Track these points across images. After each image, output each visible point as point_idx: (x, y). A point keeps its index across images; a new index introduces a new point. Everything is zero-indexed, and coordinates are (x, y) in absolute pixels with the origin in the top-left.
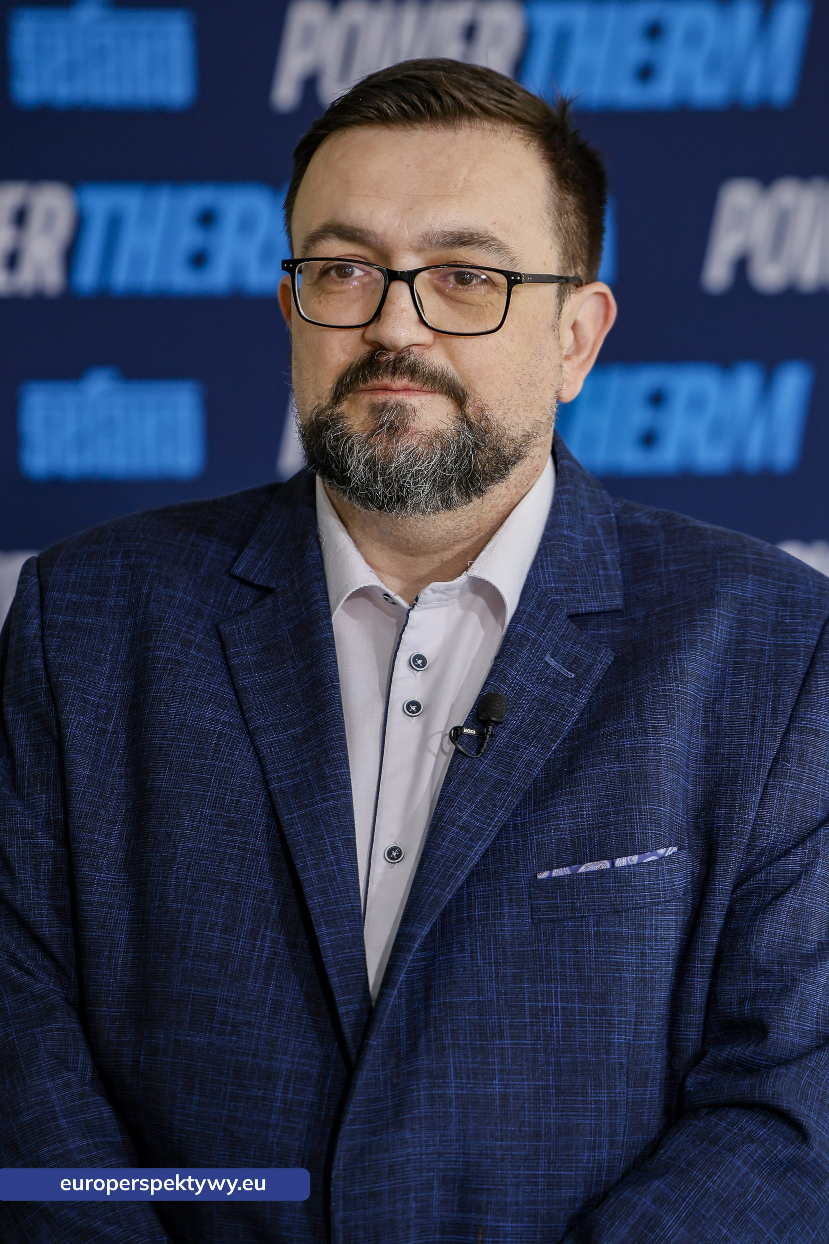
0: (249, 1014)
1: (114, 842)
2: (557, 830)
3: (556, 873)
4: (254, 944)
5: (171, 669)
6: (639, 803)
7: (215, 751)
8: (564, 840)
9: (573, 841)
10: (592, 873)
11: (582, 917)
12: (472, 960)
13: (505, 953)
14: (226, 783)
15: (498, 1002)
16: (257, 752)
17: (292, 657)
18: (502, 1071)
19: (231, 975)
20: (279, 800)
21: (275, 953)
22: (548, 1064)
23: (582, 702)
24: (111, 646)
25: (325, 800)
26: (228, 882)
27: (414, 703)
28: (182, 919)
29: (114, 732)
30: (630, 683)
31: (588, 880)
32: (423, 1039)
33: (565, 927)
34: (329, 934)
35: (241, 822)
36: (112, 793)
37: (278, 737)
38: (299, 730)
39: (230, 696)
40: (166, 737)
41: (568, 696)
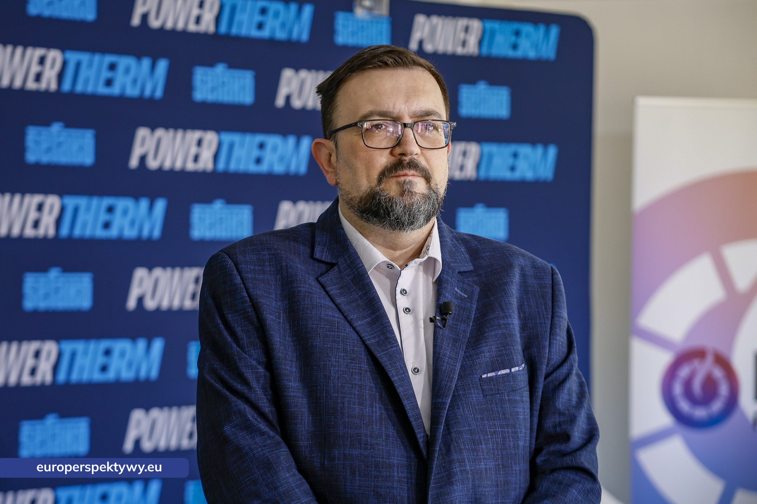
0: (377, 440)
1: (294, 369)
2: (485, 357)
3: (490, 375)
4: (373, 410)
5: (308, 295)
6: (513, 346)
7: (338, 329)
8: (488, 361)
9: (491, 362)
10: (504, 374)
11: (502, 393)
12: (464, 412)
13: (475, 409)
14: (346, 342)
15: (477, 429)
16: (354, 329)
17: (355, 290)
18: (484, 458)
19: (366, 424)
20: (372, 348)
21: (381, 413)
22: (498, 455)
23: (475, 306)
24: (273, 287)
25: (392, 347)
26: (357, 384)
27: (406, 309)
28: (339, 401)
29: (283, 323)
30: (492, 298)
31: (503, 377)
32: (452, 447)
33: (496, 397)
34: (409, 404)
35: (357, 358)
36: (289, 349)
37: (361, 322)
38: (369, 319)
39: (334, 306)
40: (314, 324)
41: (469, 304)
